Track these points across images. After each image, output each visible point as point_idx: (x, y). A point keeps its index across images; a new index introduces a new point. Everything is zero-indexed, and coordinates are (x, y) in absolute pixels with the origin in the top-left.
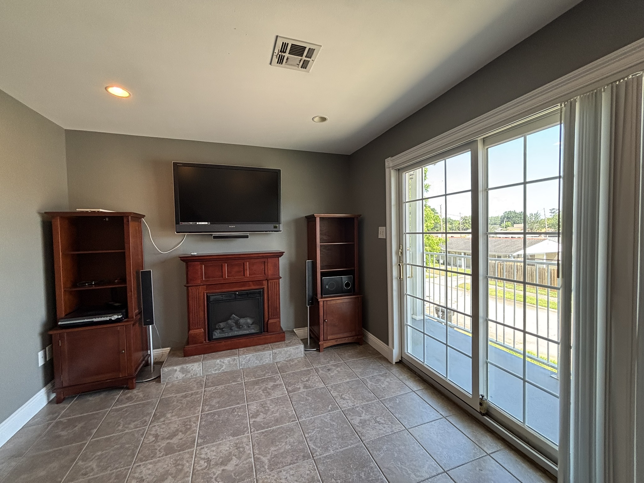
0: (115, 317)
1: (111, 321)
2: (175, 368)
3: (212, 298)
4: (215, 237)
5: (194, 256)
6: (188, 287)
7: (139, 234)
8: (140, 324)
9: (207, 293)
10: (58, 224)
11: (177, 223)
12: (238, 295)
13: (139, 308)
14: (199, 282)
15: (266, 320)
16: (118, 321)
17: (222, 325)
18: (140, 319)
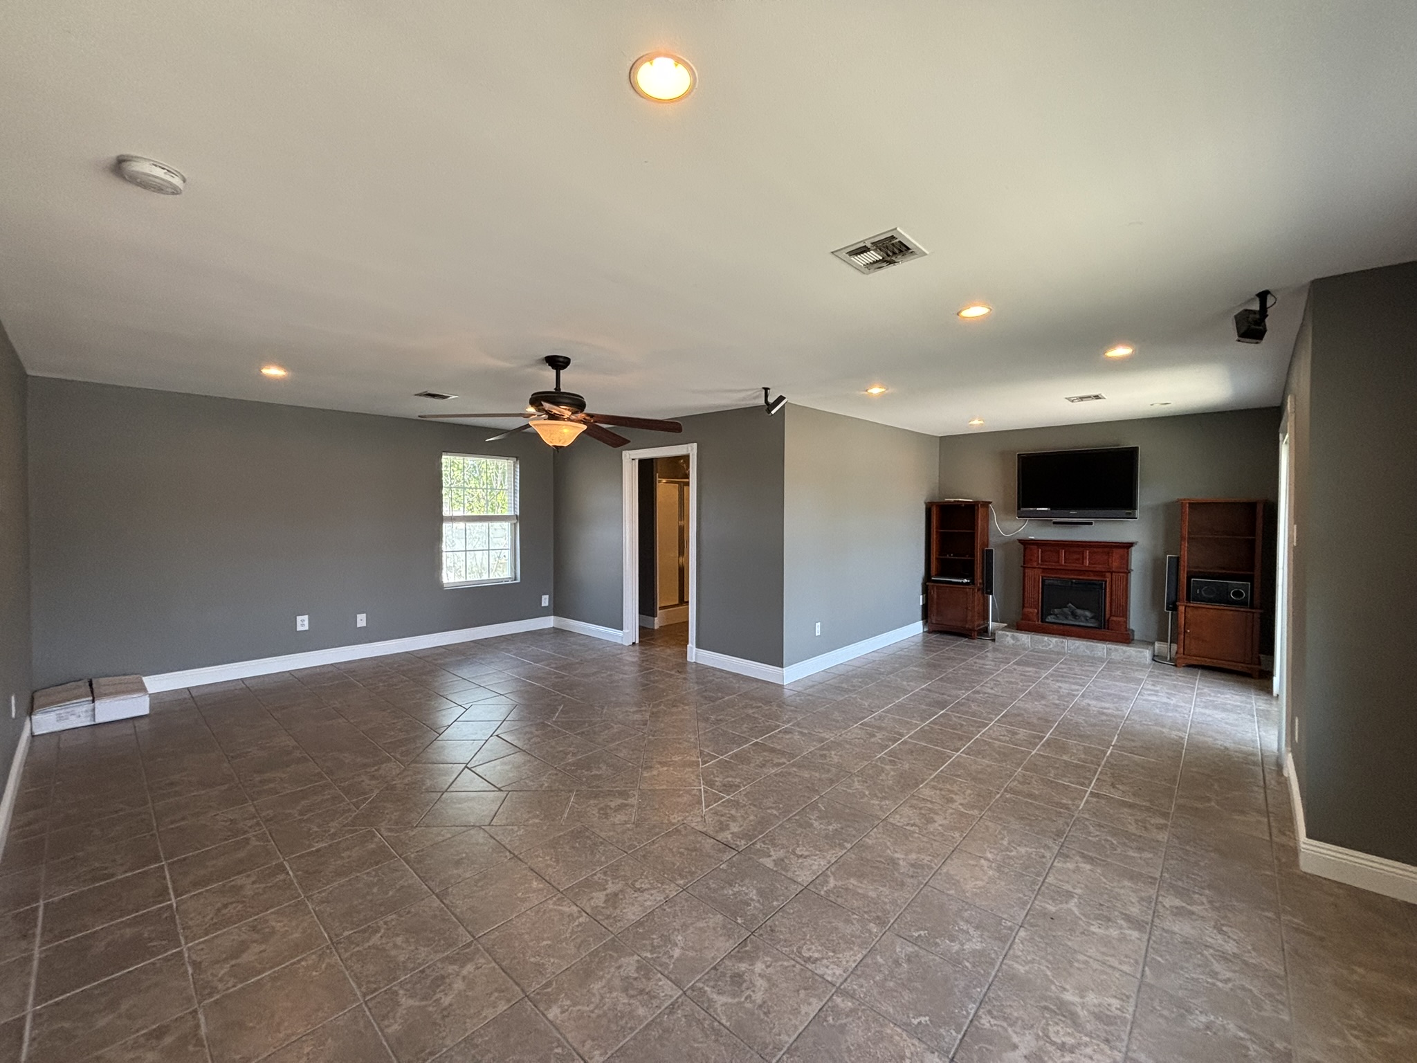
0: (966, 581)
1: (962, 583)
2: (1007, 633)
3: (1047, 582)
4: (1055, 523)
5: (1032, 540)
6: (1024, 568)
7: (987, 518)
8: (983, 593)
9: (1042, 577)
10: (934, 510)
11: (1019, 509)
12: (1075, 583)
13: (983, 579)
14: (1035, 564)
15: (1107, 616)
16: (967, 583)
17: (1056, 611)
18: (983, 588)
